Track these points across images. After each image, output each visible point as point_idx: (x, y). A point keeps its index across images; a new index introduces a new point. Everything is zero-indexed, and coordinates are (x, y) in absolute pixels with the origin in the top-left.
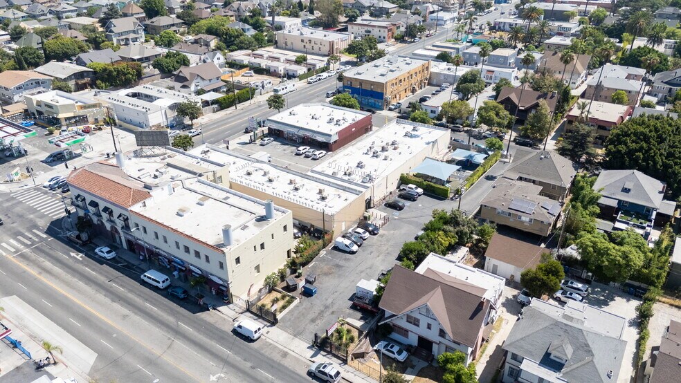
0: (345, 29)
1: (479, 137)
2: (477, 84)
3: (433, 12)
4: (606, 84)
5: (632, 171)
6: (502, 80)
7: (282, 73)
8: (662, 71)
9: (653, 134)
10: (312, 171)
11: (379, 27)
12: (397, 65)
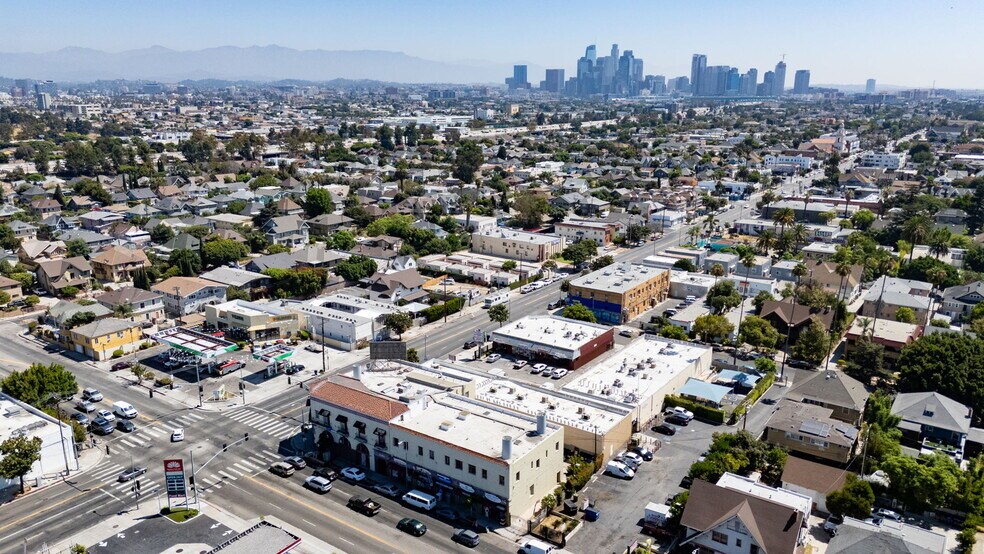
0: (551, 230)
1: (744, 357)
2: (731, 297)
3: (655, 211)
4: (886, 299)
5: (932, 393)
6: (762, 293)
7: (488, 280)
8: (952, 286)
9: (950, 353)
10: (564, 389)
11: (595, 228)
12: (632, 273)
